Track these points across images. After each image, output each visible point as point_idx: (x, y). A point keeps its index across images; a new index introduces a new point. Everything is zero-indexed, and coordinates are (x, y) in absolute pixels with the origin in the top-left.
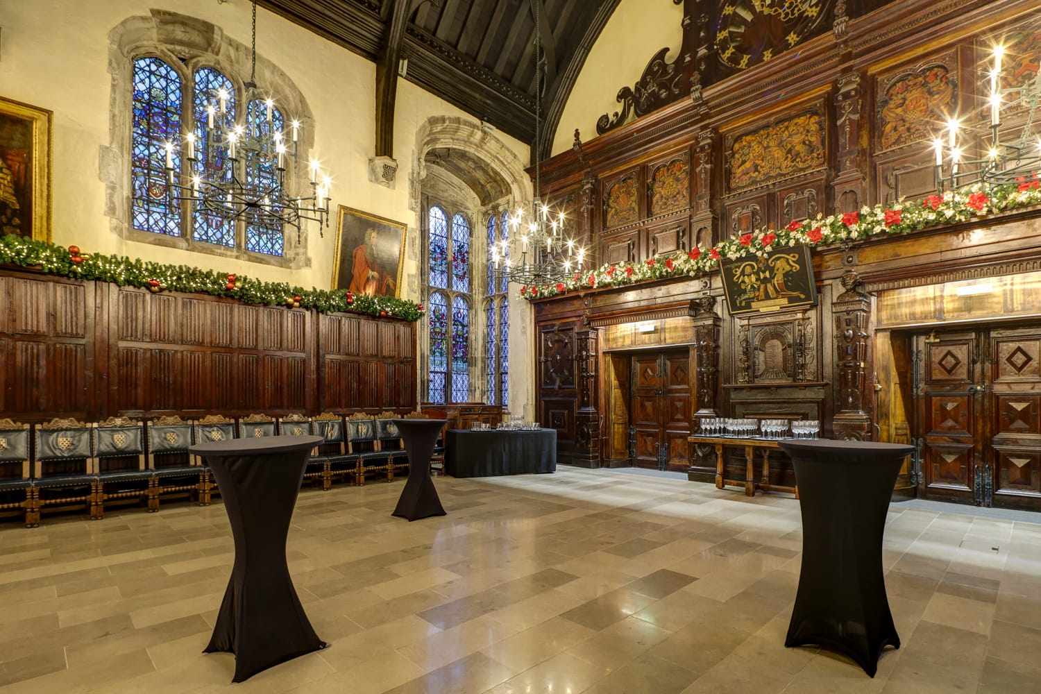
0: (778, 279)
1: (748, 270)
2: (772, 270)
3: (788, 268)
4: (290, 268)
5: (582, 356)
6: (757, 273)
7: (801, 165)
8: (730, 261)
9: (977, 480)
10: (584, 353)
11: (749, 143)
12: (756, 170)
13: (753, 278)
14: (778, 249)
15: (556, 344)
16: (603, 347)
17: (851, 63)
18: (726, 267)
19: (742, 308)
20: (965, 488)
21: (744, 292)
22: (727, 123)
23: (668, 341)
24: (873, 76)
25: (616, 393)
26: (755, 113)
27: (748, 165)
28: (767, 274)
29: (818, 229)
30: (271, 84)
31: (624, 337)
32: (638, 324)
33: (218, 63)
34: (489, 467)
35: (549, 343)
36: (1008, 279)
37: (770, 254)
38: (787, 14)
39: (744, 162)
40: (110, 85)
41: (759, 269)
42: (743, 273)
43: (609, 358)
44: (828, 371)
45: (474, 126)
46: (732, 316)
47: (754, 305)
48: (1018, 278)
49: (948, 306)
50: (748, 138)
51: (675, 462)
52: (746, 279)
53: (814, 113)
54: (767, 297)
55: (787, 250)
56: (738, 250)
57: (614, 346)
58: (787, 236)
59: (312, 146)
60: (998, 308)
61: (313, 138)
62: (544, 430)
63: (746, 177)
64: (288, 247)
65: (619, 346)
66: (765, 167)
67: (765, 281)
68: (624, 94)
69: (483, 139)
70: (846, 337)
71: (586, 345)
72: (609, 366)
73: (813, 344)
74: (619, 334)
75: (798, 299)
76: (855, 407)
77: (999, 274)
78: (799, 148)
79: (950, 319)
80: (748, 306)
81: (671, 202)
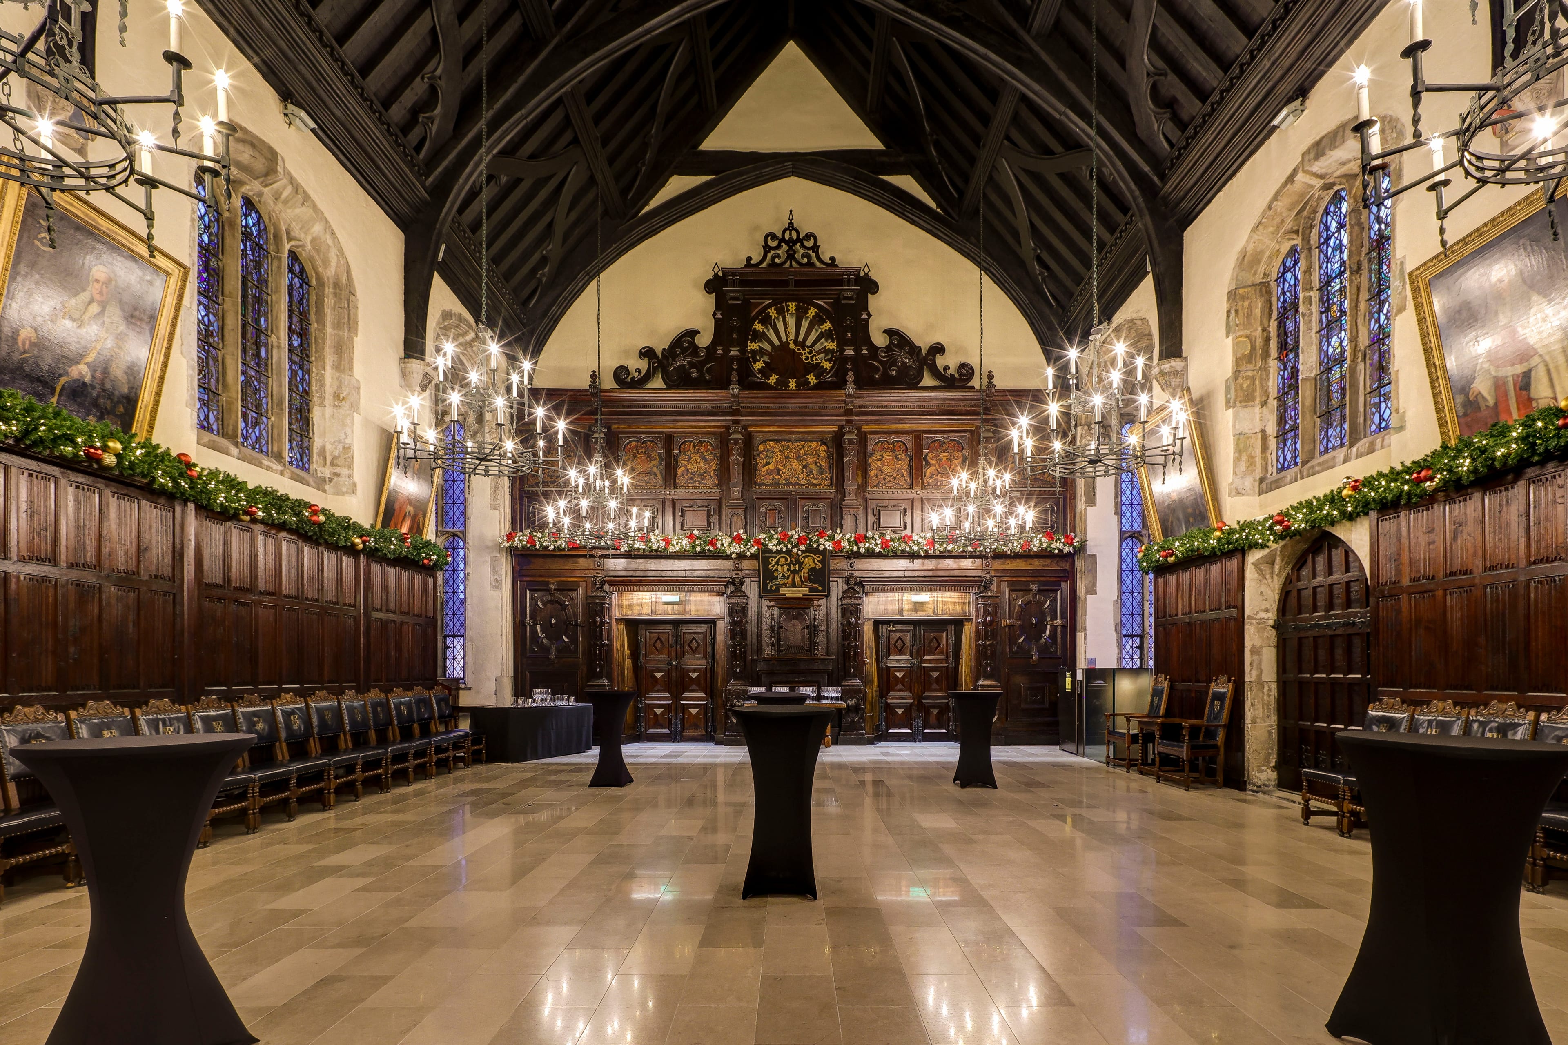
0: (805, 572)
1: (782, 561)
2: (801, 564)
3: (813, 565)
4: (324, 491)
5: (595, 622)
6: (789, 565)
7: (814, 481)
8: (770, 551)
9: (915, 725)
10: (598, 619)
11: (773, 448)
12: (778, 474)
13: (785, 568)
14: (810, 550)
15: (549, 605)
16: (616, 614)
17: (853, 418)
18: (764, 555)
19: (771, 591)
20: (908, 731)
21: (776, 578)
22: (756, 426)
23: (693, 613)
24: (866, 432)
25: (628, 663)
26: (780, 426)
27: (771, 467)
28: (797, 567)
29: (839, 542)
30: (313, 240)
31: (642, 605)
32: (659, 594)
33: (260, 195)
34: (540, 748)
35: (539, 603)
36: (935, 594)
37: (803, 552)
38: (807, 358)
39: (768, 464)
40: (189, 218)
41: (791, 562)
42: (777, 563)
43: (622, 626)
44: (834, 649)
45: (470, 326)
46: (761, 597)
47: (783, 591)
48: (940, 594)
49: (906, 607)
50: (772, 444)
51: (689, 732)
52: (780, 568)
53: (823, 443)
54: (794, 585)
55: (817, 551)
56: (779, 544)
57: (630, 613)
58: (817, 541)
59: (356, 334)
60: (930, 611)
61: (356, 323)
62: (580, 704)
63: (770, 477)
64: (321, 461)
65: (634, 614)
66: (786, 473)
67: (795, 572)
68: (647, 353)
69: (473, 341)
70: (849, 623)
71: (601, 611)
72: (622, 634)
73: (823, 627)
74: (635, 601)
75: (816, 590)
76: (854, 677)
77: (933, 591)
78: (812, 466)
79: (907, 616)
80: (777, 590)
81: (697, 478)
